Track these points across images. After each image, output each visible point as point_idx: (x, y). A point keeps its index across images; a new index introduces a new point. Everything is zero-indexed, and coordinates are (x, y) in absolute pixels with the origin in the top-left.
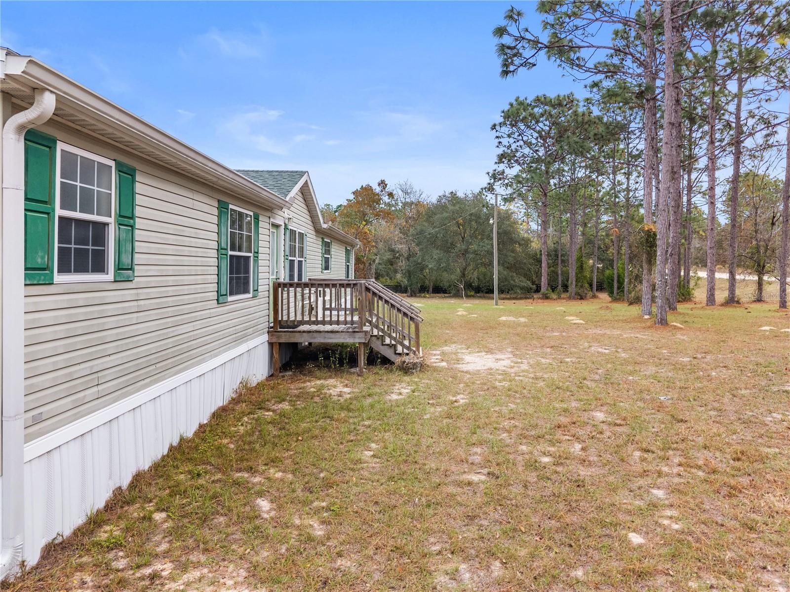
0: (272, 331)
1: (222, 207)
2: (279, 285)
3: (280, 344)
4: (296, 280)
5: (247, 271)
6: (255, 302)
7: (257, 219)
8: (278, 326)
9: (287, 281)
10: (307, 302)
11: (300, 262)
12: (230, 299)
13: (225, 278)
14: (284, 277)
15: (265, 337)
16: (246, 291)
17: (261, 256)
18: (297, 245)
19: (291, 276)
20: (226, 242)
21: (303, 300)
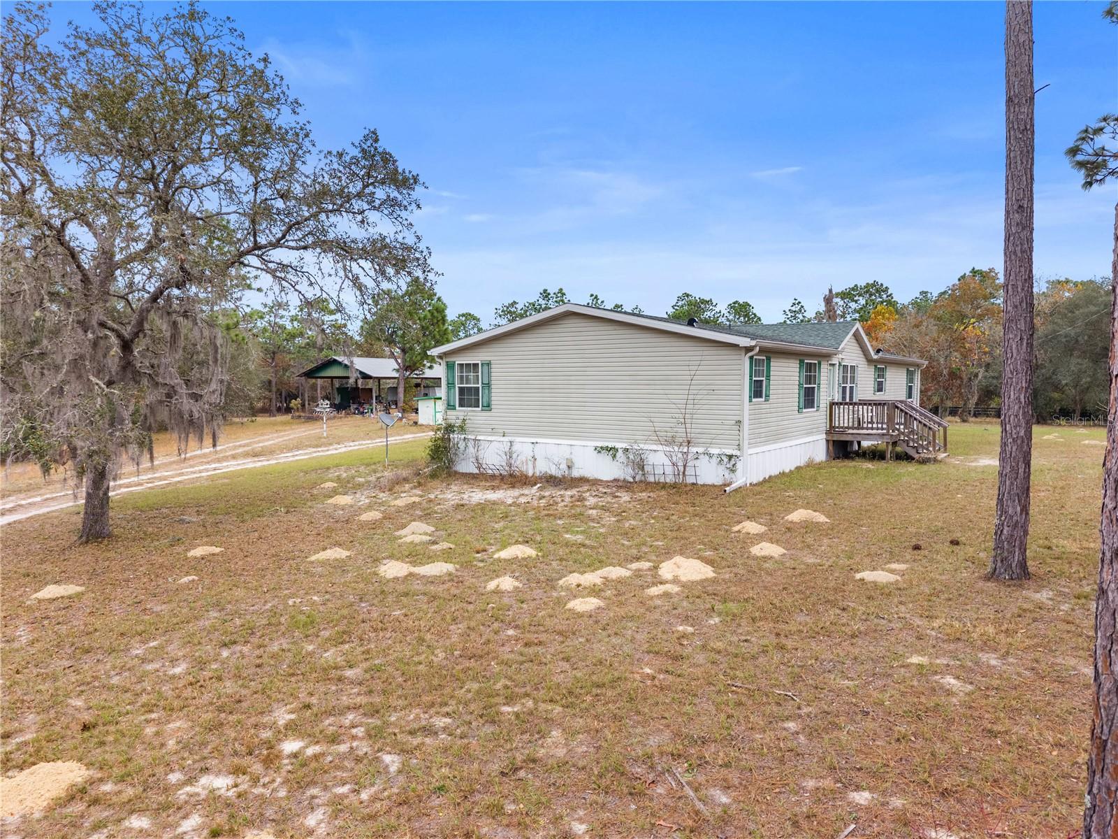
0: (828, 433)
1: (801, 362)
2: (833, 404)
3: (834, 441)
4: (848, 400)
5: (813, 395)
6: (818, 413)
7: (820, 363)
8: (831, 430)
9: (840, 401)
10: (856, 416)
11: (851, 388)
12: (804, 410)
13: (802, 400)
14: (837, 397)
15: (824, 436)
16: (813, 407)
17: (821, 386)
18: (849, 375)
19: (844, 398)
20: (803, 380)
21: (853, 414)
